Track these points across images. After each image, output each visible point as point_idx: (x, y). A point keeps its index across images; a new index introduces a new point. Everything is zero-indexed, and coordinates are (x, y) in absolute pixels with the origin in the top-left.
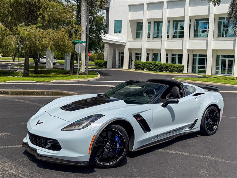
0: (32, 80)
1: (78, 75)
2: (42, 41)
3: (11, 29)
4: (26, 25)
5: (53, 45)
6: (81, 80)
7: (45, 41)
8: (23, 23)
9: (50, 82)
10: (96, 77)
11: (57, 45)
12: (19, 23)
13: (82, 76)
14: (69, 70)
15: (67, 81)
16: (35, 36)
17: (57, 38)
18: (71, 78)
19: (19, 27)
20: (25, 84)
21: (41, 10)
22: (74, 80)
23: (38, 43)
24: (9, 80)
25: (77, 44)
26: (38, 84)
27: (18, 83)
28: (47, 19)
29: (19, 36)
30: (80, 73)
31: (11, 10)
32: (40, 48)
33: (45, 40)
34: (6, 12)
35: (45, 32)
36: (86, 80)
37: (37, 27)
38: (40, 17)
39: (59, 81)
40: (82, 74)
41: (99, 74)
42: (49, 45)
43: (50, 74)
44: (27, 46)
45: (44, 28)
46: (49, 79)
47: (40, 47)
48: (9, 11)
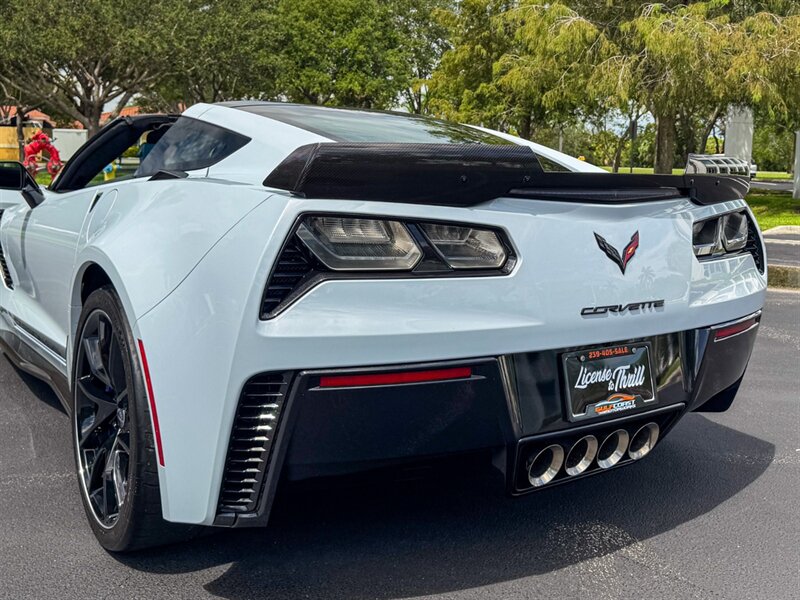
2: (730, 66)
3: (613, 34)
5: (772, 81)
7: (739, 66)
8: (658, 6)
12: (642, 9)
17: (786, 51)
19: (641, 23)
23: (710, 78)
29: (640, 59)
32: (721, 95)
33: (740, 61)
35: (737, 31)
37: (709, 14)
42: (755, 79)
44: (671, 94)
47: (718, 93)
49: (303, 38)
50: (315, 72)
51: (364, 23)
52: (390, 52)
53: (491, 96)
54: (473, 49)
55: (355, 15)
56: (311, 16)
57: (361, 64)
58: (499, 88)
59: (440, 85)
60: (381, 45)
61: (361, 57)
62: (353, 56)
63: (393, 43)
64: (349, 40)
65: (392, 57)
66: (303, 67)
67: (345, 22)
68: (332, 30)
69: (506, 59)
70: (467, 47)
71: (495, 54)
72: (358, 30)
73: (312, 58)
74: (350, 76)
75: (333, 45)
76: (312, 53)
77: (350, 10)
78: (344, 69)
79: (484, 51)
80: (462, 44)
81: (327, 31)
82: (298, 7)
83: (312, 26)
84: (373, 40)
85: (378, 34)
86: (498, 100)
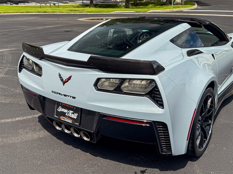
0: (132, 11)
1: (172, 6)
6: (175, 10)
9: (147, 12)
10: (192, 7)
13: (178, 6)
14: (166, 1)
15: (162, 11)
18: (166, 9)
20: (127, 13)
22: (168, 10)
24: (115, 11)
26: (137, 13)
27: (122, 13)
30: (176, 4)
36: (180, 10)
39: (154, 11)
40: (177, 4)
41: (196, 4)
43: (147, 6)
46: (146, 9)
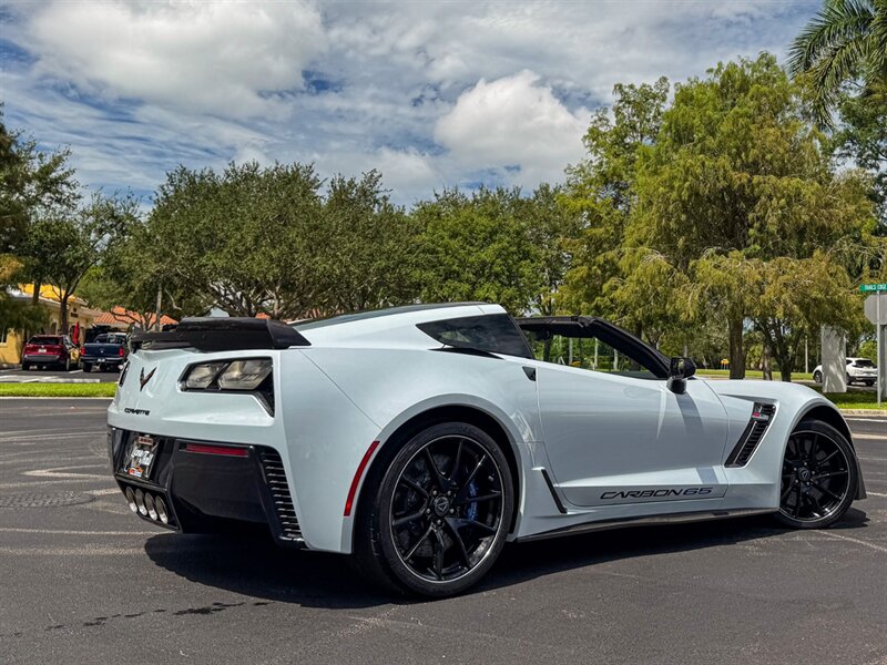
2: (762, 292)
4: (719, 253)
5: (797, 303)
8: (714, 249)
11: (809, 304)
12: (704, 251)
16: (742, 282)
19: (703, 259)
21: (757, 208)
25: (872, 296)
28: (773, 229)
31: (683, 217)
34: (672, 225)
35: (769, 267)
37: (748, 257)
38: (755, 225)
45: (767, 254)
48: (678, 222)
49: (447, 254)
50: (456, 283)
51: (500, 241)
52: (523, 262)
53: (606, 307)
54: (590, 269)
55: (494, 232)
56: (454, 236)
57: (497, 275)
58: (612, 300)
59: (565, 297)
60: (515, 257)
61: (497, 269)
62: (491, 268)
63: (526, 255)
64: (487, 254)
65: (526, 269)
66: (446, 279)
67: (485, 239)
68: (472, 245)
69: (613, 281)
70: (585, 268)
71: (609, 273)
72: (496, 246)
73: (455, 272)
74: (487, 285)
75: (472, 259)
76: (455, 267)
77: (489, 229)
78: (482, 280)
79: (599, 272)
80: (582, 265)
81: (468, 247)
82: (443, 226)
83: (455, 244)
84: (508, 254)
85: (514, 249)
86: (612, 310)
